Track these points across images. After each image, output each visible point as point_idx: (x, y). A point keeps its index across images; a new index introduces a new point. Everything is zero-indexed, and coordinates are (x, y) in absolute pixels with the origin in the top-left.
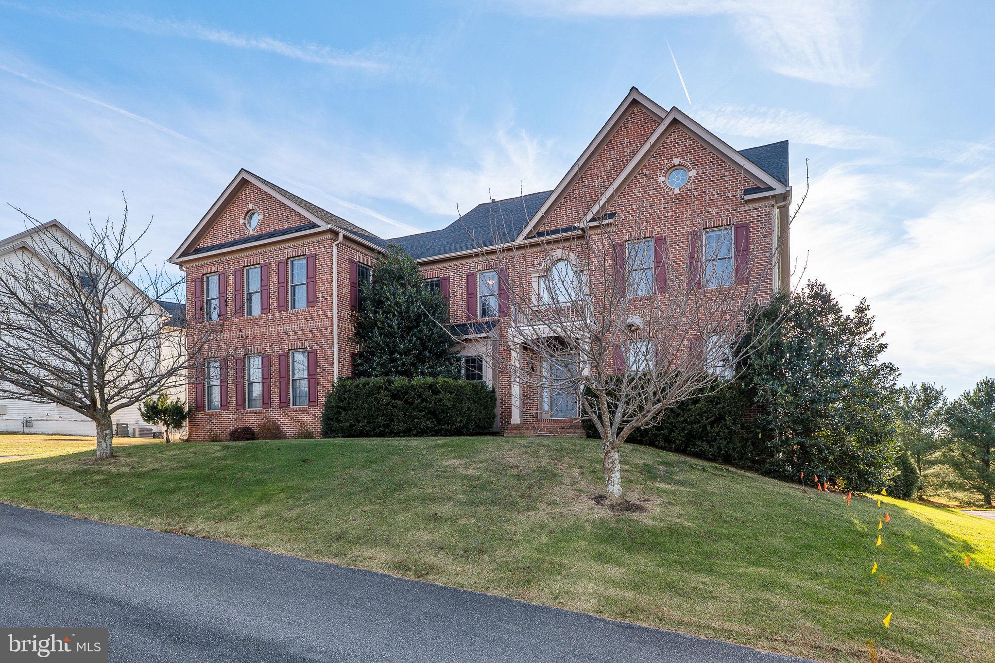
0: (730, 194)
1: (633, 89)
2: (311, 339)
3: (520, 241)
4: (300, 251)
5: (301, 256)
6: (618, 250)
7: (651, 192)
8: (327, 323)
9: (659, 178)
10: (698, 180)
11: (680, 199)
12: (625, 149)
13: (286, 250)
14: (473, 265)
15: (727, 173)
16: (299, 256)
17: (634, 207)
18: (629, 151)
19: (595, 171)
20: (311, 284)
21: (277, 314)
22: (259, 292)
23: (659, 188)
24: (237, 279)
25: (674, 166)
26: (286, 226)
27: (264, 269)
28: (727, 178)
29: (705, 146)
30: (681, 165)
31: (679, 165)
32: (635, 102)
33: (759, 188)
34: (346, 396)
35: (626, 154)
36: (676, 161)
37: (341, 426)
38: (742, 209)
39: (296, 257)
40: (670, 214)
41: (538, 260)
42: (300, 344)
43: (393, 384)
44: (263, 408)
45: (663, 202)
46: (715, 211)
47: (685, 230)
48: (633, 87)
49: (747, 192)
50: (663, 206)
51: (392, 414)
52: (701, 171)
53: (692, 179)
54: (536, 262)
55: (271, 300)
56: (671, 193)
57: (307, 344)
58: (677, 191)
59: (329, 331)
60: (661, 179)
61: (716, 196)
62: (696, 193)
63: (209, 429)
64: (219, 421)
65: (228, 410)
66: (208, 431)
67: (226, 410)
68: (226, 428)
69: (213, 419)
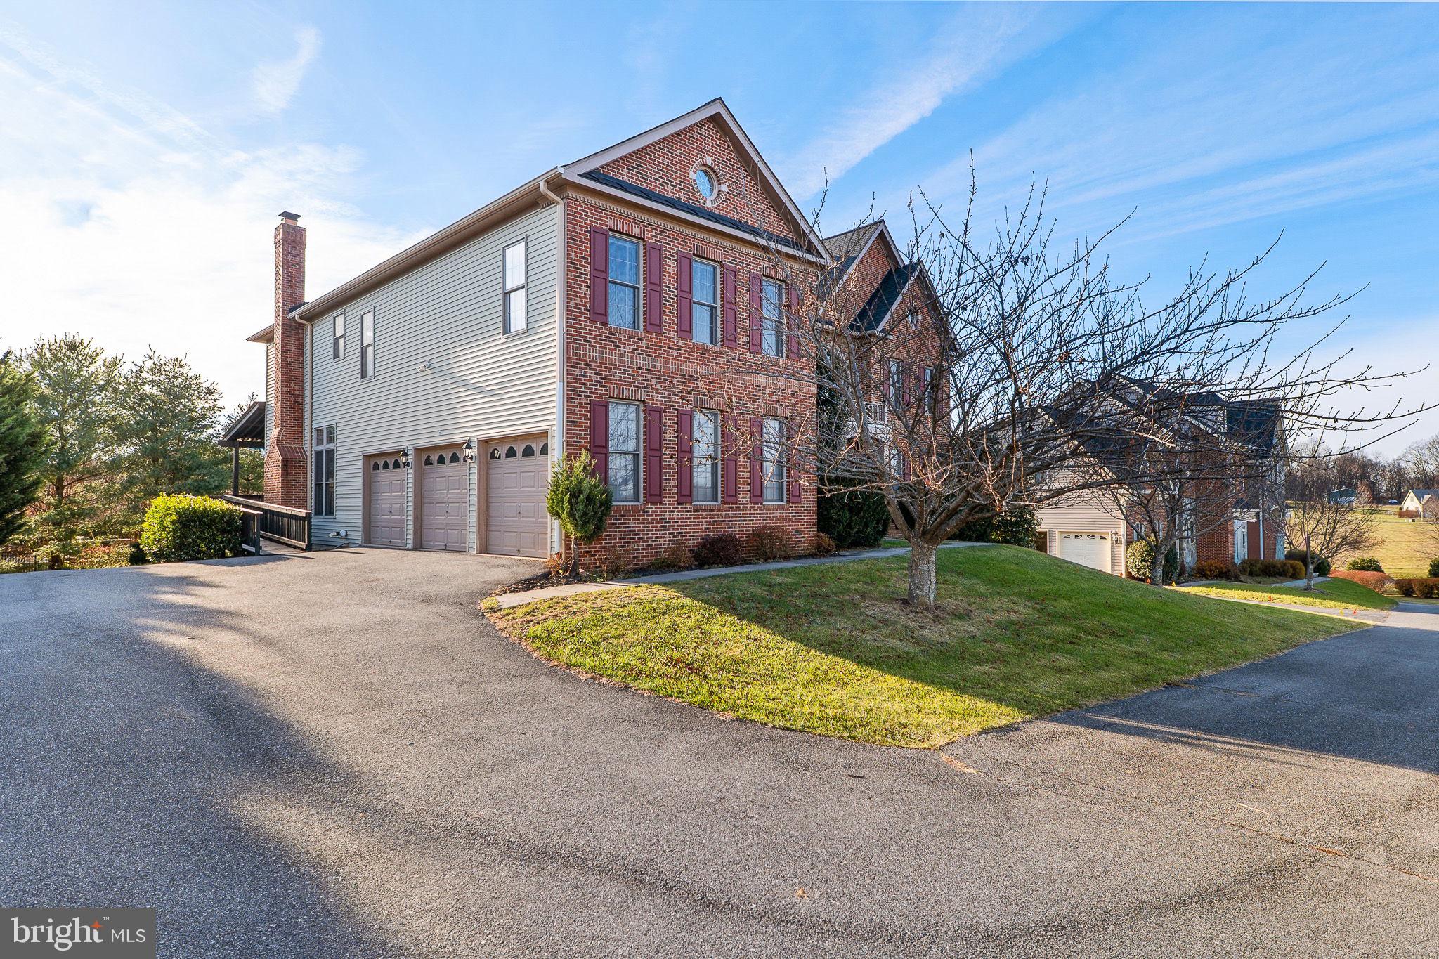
5: (779, 280)
7: (903, 322)
10: (922, 325)
13: (761, 263)
15: (933, 327)
20: (793, 327)
21: (748, 356)
23: (906, 320)
24: (681, 270)
39: (773, 278)
40: (911, 345)
42: (779, 410)
44: (724, 503)
45: (908, 333)
50: (908, 337)
52: (923, 318)
53: (920, 322)
55: (738, 330)
56: (911, 328)
57: (788, 412)
63: (621, 539)
64: (641, 523)
65: (661, 503)
66: (618, 543)
67: (656, 503)
68: (657, 538)
69: (630, 520)
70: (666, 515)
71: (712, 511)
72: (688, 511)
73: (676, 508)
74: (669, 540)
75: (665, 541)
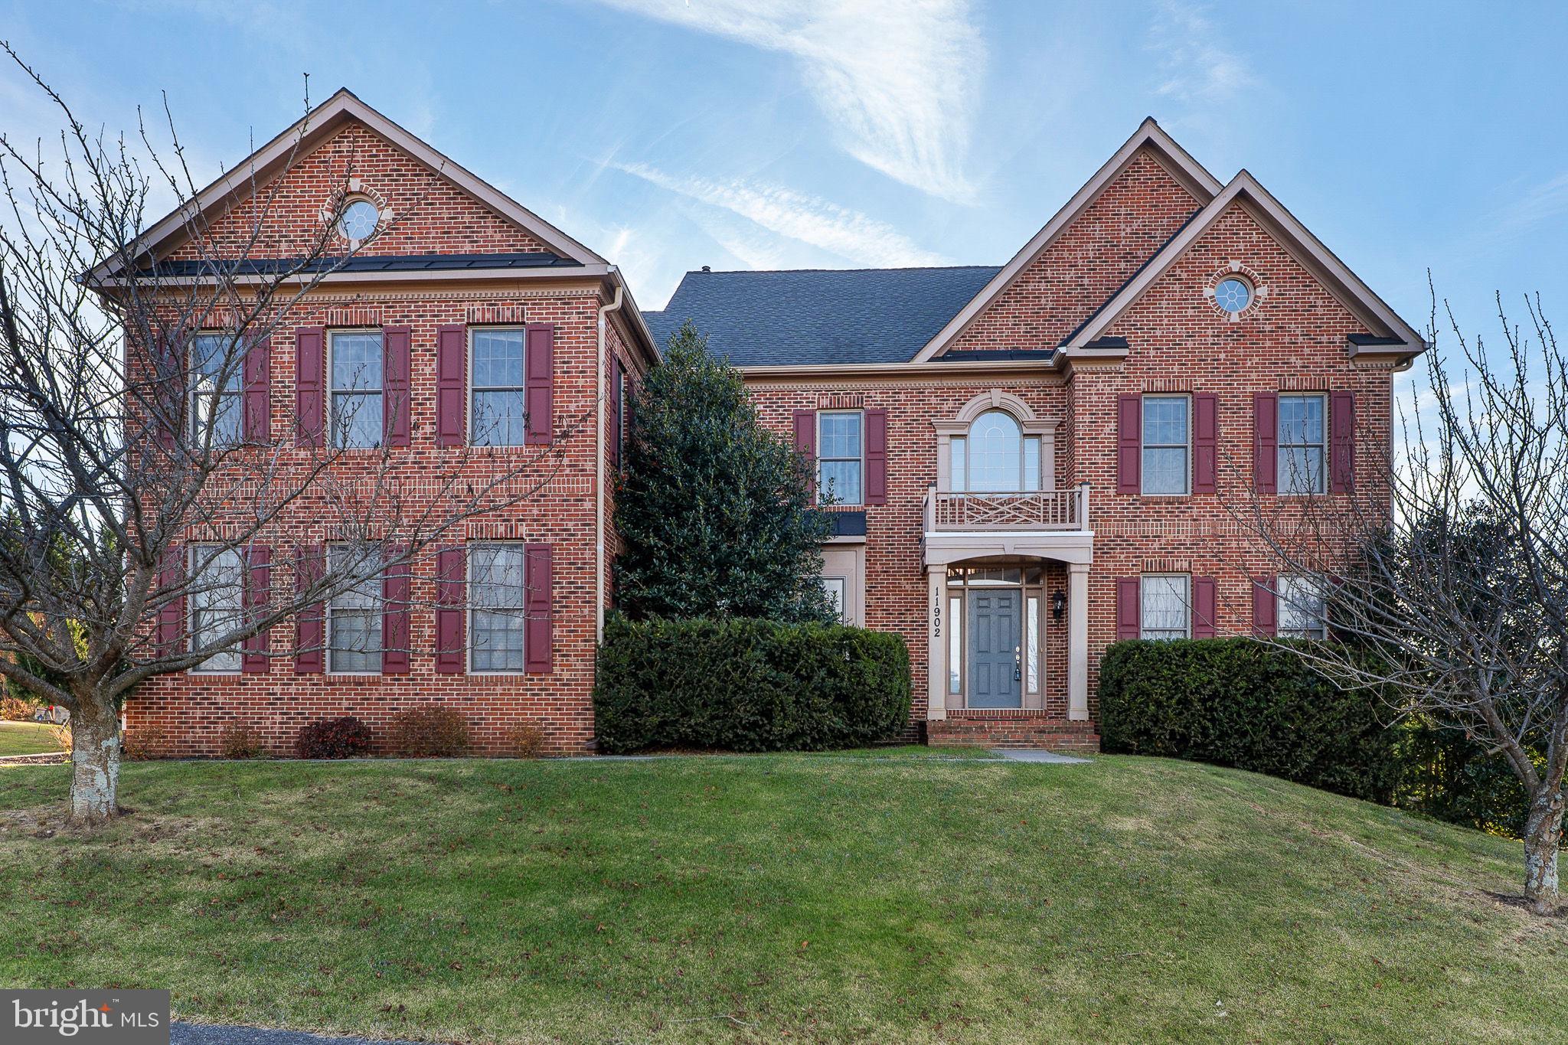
0: (1325, 339)
1: (1150, 119)
2: (535, 520)
3: (921, 362)
4: (508, 314)
5: (508, 323)
6: (1128, 408)
7: (1190, 312)
8: (583, 486)
9: (1204, 289)
10: (1270, 306)
11: (1239, 332)
12: (1123, 226)
13: (465, 306)
14: (810, 395)
15: (1320, 303)
16: (503, 323)
17: (1158, 333)
18: (1128, 230)
19: (1066, 254)
20: (539, 395)
21: (434, 453)
22: (379, 393)
23: (1202, 306)
24: (305, 354)
25: (1232, 273)
26: (467, 248)
27: (396, 342)
28: (1320, 311)
29: (1284, 247)
30: (1243, 274)
31: (1239, 273)
32: (1149, 144)
33: (1371, 335)
34: (656, 655)
35: (1123, 234)
36: (1235, 265)
37: (636, 724)
38: (1343, 367)
39: (494, 324)
40: (1222, 356)
41: (951, 404)
42: (501, 529)
43: (773, 635)
44: (384, 674)
45: (1210, 332)
46: (1299, 363)
47: (1249, 389)
48: (1149, 118)
49: (1354, 339)
50: (1210, 340)
51: (771, 702)
52: (1276, 291)
53: (1261, 301)
54: (945, 408)
55: (413, 418)
56: (1224, 320)
57: (523, 530)
58: (1235, 318)
59: (588, 505)
60: (1208, 292)
61: (1300, 338)
62: (1268, 328)
63: (203, 718)
64: (235, 699)
65: (268, 673)
66: (198, 723)
67: (260, 673)
68: (260, 718)
69: (217, 694)
70: (278, 689)
71: (360, 684)
72: (314, 685)
73: (294, 680)
74: (280, 723)
75: (275, 723)
